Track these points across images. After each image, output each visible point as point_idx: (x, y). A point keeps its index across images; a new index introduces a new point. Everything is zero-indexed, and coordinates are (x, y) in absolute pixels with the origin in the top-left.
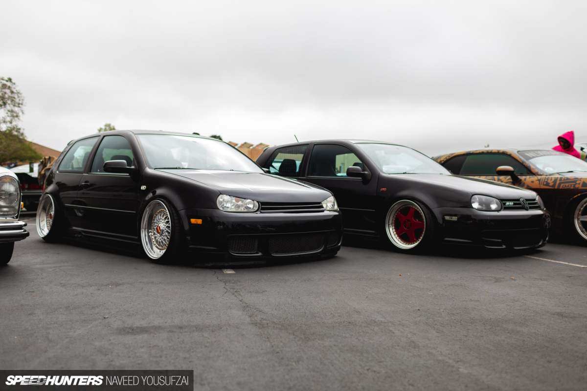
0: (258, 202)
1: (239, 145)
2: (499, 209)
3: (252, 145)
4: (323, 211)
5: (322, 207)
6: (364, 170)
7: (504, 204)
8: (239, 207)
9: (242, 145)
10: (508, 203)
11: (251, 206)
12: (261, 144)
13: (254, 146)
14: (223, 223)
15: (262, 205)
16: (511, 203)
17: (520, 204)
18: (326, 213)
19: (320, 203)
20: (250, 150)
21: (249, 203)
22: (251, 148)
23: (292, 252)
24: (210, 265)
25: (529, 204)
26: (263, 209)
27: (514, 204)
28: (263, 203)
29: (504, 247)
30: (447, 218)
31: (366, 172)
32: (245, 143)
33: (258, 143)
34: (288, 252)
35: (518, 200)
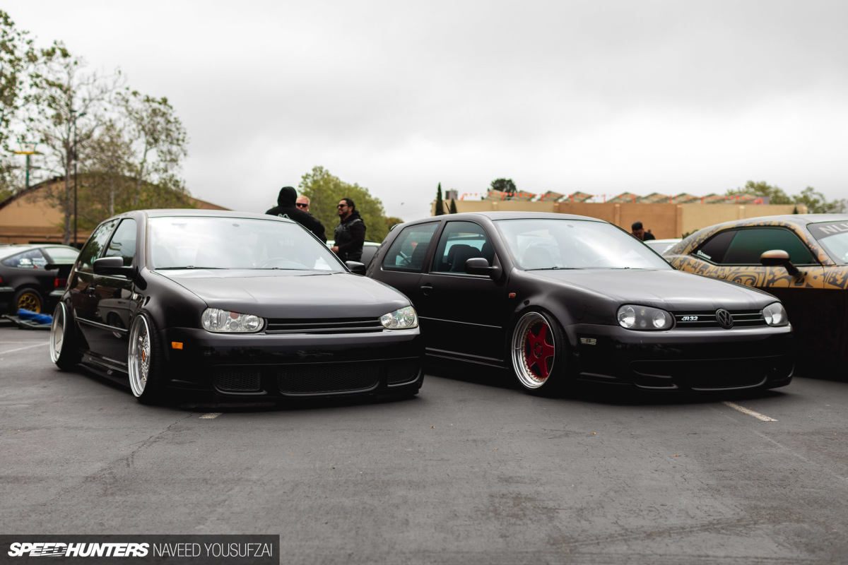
0: (264, 319)
1: (538, 197)
2: (669, 326)
3: (561, 196)
4: (381, 330)
5: (380, 324)
6: (491, 263)
7: (679, 319)
8: (236, 325)
9: (543, 197)
10: (686, 318)
11: (255, 324)
12: (578, 193)
13: (565, 198)
14: (212, 349)
15: (269, 323)
16: (692, 318)
17: (714, 318)
18: (385, 333)
19: (377, 318)
20: (557, 204)
21: (253, 320)
22: (560, 201)
23: (320, 390)
24: (194, 407)
25: (735, 318)
26: (269, 328)
27: (700, 318)
28: (271, 321)
29: (675, 387)
30: (584, 340)
31: (495, 267)
32: (549, 193)
33: (572, 192)
34: (314, 391)
35: (713, 312)
